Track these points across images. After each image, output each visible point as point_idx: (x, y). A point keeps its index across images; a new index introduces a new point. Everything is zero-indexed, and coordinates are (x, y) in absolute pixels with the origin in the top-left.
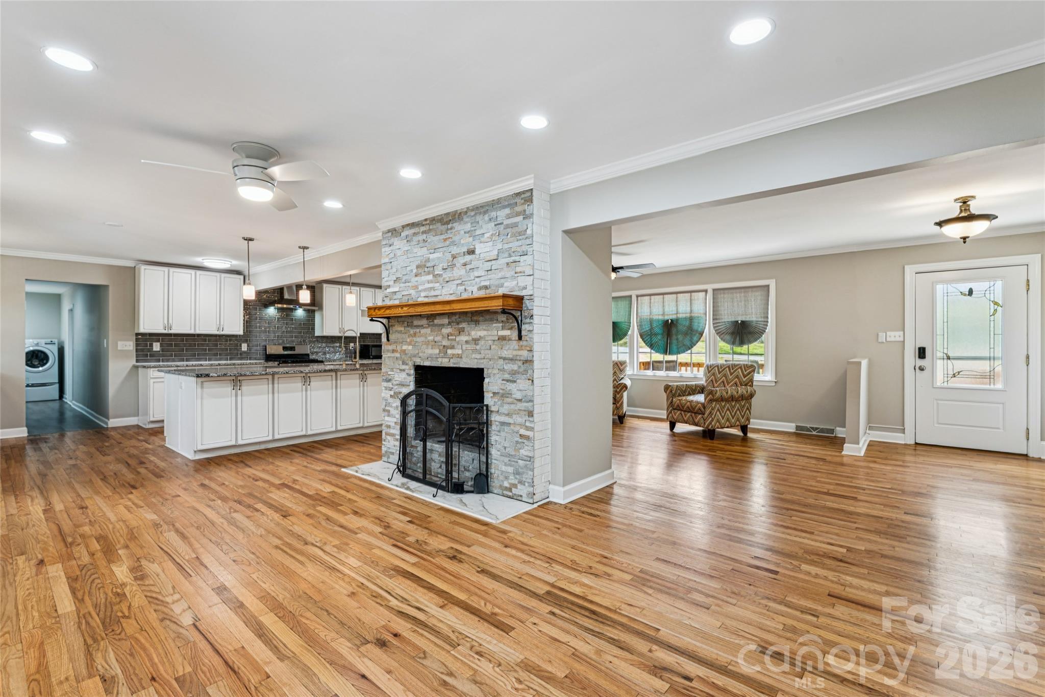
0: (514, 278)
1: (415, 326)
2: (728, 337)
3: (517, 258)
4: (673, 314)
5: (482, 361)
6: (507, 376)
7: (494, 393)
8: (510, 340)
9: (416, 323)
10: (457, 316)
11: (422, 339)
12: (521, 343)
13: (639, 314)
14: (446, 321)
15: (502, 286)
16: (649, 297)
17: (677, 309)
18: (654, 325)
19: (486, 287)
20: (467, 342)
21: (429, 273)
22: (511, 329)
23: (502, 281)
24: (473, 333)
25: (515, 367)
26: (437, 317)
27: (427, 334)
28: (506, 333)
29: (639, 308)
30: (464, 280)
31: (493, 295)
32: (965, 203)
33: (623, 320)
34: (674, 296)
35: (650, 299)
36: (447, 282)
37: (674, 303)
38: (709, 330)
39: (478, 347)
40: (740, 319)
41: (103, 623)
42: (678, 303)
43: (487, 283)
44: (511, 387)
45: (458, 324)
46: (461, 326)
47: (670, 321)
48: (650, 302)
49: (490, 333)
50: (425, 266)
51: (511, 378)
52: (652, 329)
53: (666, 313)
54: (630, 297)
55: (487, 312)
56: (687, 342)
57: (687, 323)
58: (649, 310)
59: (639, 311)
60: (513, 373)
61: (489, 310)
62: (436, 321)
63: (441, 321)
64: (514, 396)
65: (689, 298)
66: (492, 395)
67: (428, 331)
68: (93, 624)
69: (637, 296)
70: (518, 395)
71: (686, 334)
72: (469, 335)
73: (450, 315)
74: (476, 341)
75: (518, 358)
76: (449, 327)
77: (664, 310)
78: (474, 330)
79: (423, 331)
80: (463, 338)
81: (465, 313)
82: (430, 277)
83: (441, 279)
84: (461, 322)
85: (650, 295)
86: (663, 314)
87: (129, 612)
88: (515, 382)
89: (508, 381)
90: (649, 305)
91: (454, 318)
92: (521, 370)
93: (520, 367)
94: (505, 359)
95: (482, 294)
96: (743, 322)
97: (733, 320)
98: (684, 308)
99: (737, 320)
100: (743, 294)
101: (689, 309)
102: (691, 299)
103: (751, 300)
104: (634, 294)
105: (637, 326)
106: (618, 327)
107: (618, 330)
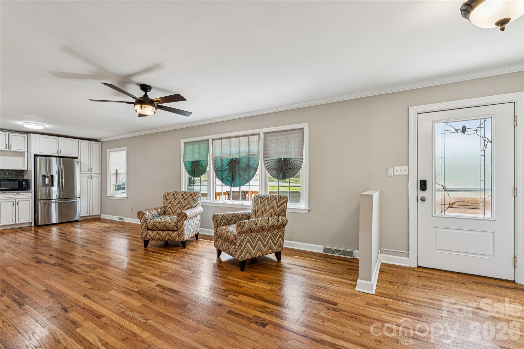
2: (274, 172)
4: (236, 154)
13: (214, 154)
16: (221, 140)
17: (239, 150)
18: (224, 163)
29: (214, 149)
33: (203, 159)
34: (238, 139)
35: (222, 142)
37: (237, 145)
38: (261, 166)
40: (283, 157)
42: (240, 145)
47: (234, 159)
48: (221, 145)
52: (222, 166)
53: (232, 153)
54: (208, 140)
56: (246, 177)
57: (246, 161)
58: (220, 151)
59: (214, 152)
65: (248, 140)
69: (212, 140)
71: (245, 170)
77: (230, 151)
86: (230, 154)
90: (220, 147)
96: (285, 160)
97: (278, 158)
98: (244, 149)
99: (280, 158)
100: (285, 136)
101: (247, 149)
102: (249, 142)
103: (291, 141)
104: (211, 137)
105: (213, 164)
106: (200, 165)
107: (200, 167)
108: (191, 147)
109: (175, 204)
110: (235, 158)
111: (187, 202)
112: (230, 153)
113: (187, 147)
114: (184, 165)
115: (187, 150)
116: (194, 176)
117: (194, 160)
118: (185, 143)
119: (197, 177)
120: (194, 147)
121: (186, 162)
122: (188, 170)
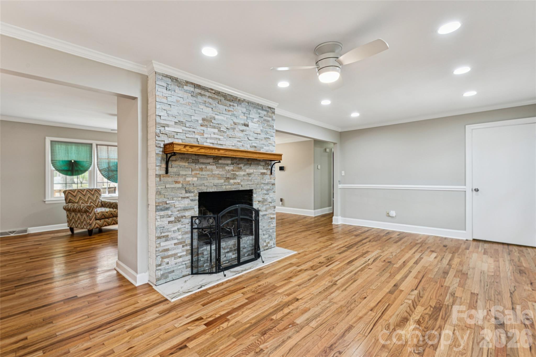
0: (268, 146)
1: (201, 163)
3: (269, 137)
5: (252, 186)
6: (265, 192)
7: (259, 201)
8: (267, 174)
9: (201, 160)
10: (237, 160)
11: (209, 173)
12: (271, 176)
13: (99, 157)
14: (229, 162)
15: (263, 148)
16: (107, 147)
17: (108, 156)
18: (111, 165)
19: (255, 147)
20: (244, 175)
21: (214, 127)
22: (267, 169)
23: (263, 145)
24: (247, 170)
25: (269, 187)
26: (222, 159)
27: (214, 169)
28: (265, 171)
29: (99, 153)
30: (241, 139)
31: (258, 151)
33: (85, 160)
35: (108, 148)
36: (230, 137)
39: (250, 178)
41: (440, 310)
43: (255, 145)
44: (266, 197)
45: (238, 164)
46: (239, 166)
48: (108, 150)
49: (257, 171)
50: (211, 121)
51: (267, 193)
52: (109, 167)
54: (91, 144)
55: (256, 160)
58: (107, 155)
59: (99, 155)
60: (268, 190)
61: (257, 159)
62: (220, 161)
63: (226, 161)
64: (268, 201)
66: (258, 202)
67: (214, 167)
68: (444, 312)
69: (97, 145)
70: (270, 200)
72: (245, 171)
73: (232, 158)
74: (249, 174)
75: (270, 183)
76: (231, 166)
78: (247, 169)
79: (209, 167)
80: (242, 173)
81: (243, 159)
82: (216, 131)
83: (226, 135)
84: (240, 164)
85: (108, 146)
87: (428, 307)
88: (269, 194)
89: (266, 194)
90: (107, 152)
91: (235, 161)
92: (271, 188)
93: (270, 187)
94: (264, 184)
95: (252, 150)
104: (94, 143)
105: (97, 165)
106: (80, 165)
107: (80, 167)
108: (63, 147)
109: (86, 200)
111: (96, 197)
113: (57, 146)
114: (52, 163)
115: (57, 148)
116: (72, 175)
117: (70, 159)
118: (52, 141)
119: (75, 175)
120: (69, 147)
121: (55, 161)
122: (58, 169)
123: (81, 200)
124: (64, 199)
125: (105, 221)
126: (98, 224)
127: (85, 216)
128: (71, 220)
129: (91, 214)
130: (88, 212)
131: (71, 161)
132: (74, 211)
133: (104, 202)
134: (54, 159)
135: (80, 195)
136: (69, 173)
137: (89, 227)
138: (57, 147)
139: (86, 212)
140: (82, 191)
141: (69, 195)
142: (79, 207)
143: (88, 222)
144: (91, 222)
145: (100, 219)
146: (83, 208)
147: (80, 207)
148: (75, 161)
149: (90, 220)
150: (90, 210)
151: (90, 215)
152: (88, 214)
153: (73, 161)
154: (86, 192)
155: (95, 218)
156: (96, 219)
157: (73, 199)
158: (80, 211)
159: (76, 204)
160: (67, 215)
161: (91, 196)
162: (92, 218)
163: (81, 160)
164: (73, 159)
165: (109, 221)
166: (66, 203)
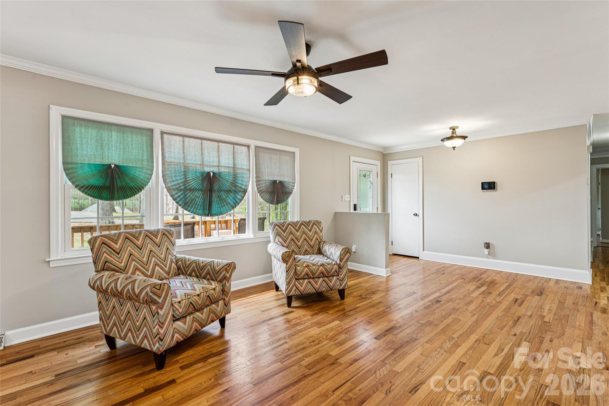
2: (267, 196)
4: (214, 166)
13: (167, 159)
16: (181, 138)
17: (219, 161)
18: (190, 176)
29: (166, 150)
32: (454, 129)
33: (138, 165)
34: (216, 144)
35: (184, 142)
37: (216, 154)
38: (251, 188)
40: (278, 179)
42: (220, 153)
47: (212, 174)
48: (184, 146)
52: (186, 182)
53: (205, 163)
54: (151, 131)
56: (230, 200)
57: (231, 179)
58: (181, 156)
59: (167, 155)
65: (232, 150)
69: (162, 133)
71: (228, 191)
77: (203, 160)
86: (202, 165)
90: (181, 148)
96: (280, 182)
97: (272, 179)
98: (226, 161)
99: (275, 179)
100: (278, 157)
101: (231, 162)
102: (234, 152)
103: (284, 163)
104: (158, 128)
105: (163, 176)
106: (127, 175)
107: (127, 179)
108: (92, 132)
110: (213, 172)
111: (165, 249)
112: (203, 163)
113: (78, 129)
114: (65, 170)
115: (78, 135)
116: (112, 198)
117: (106, 162)
118: (64, 118)
119: (119, 199)
120: (105, 134)
121: (72, 163)
122: (79, 183)
123: (133, 260)
124: (91, 260)
125: (195, 320)
126: (179, 332)
127: (145, 311)
128: (109, 318)
129: (162, 308)
130: (154, 302)
131: (109, 166)
132: (118, 294)
133: (182, 260)
134: (69, 160)
135: (130, 248)
136: (105, 193)
137: (157, 345)
138: (78, 131)
139: (149, 302)
140: (134, 237)
141: (104, 250)
142: (130, 286)
143: (154, 331)
144: (162, 331)
145: (183, 317)
146: (141, 292)
147: (133, 289)
148: (116, 166)
149: (161, 326)
150: (160, 297)
151: (161, 312)
152: (154, 308)
153: (113, 166)
154: (144, 239)
155: (173, 316)
156: (175, 319)
157: (113, 259)
158: (133, 298)
159: (122, 276)
160: (100, 303)
161: (155, 249)
162: (165, 320)
163: (130, 165)
164: (114, 162)
165: (203, 317)
166: (97, 271)
